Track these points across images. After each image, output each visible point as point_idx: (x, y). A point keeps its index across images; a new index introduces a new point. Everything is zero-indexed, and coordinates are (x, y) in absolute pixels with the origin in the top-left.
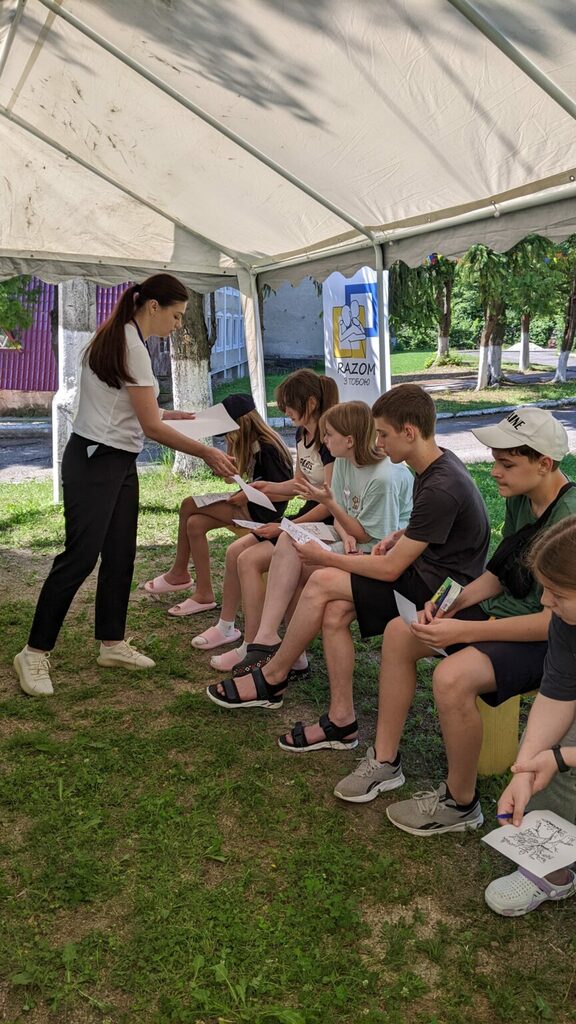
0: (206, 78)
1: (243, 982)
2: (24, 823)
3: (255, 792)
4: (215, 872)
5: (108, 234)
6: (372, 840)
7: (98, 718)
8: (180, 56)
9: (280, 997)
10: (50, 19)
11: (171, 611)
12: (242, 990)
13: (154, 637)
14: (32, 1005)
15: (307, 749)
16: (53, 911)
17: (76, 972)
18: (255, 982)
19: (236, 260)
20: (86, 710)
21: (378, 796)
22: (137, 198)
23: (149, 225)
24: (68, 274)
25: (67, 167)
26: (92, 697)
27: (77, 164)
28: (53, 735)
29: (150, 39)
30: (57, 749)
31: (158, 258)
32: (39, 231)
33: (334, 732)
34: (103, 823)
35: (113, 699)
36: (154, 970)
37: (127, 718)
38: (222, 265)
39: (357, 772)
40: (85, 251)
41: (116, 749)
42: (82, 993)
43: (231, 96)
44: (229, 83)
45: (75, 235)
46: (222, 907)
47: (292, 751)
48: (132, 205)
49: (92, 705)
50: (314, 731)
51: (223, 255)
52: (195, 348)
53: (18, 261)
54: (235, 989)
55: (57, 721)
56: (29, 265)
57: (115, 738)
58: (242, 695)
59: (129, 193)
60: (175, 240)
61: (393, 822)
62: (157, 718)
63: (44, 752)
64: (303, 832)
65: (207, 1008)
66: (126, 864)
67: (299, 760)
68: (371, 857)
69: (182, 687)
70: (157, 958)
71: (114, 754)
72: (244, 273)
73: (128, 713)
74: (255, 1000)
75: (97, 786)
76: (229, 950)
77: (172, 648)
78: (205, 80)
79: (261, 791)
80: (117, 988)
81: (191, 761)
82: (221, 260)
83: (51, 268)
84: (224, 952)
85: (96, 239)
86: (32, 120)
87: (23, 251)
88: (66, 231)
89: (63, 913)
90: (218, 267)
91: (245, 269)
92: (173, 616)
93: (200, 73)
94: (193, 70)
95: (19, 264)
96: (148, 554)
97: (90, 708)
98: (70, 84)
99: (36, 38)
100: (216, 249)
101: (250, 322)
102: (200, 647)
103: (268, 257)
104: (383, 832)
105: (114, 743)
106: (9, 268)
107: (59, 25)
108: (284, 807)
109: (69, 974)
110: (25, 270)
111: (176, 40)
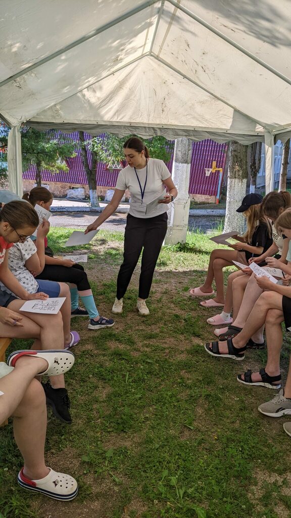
0: (248, 34)
1: (184, 489)
2: (108, 390)
3: (217, 399)
4: (187, 433)
5: (200, 115)
6: (272, 438)
7: (153, 348)
8: (235, 24)
9: (200, 501)
10: (175, 11)
11: (201, 303)
12: (182, 492)
13: (190, 314)
14: (88, 472)
15: (251, 384)
16: (109, 432)
17: (110, 462)
18: (190, 491)
19: (264, 127)
20: (149, 343)
21: (282, 416)
22: (216, 97)
23: (220, 110)
24: (179, 135)
25: (183, 82)
26: (153, 338)
27: (188, 81)
28: (132, 353)
29: (220, 16)
30: (132, 359)
31: (224, 127)
32: (167, 115)
33: (266, 378)
34: (142, 398)
35: (164, 341)
36: (145, 471)
37: (167, 351)
38: (257, 130)
39: (273, 401)
40: (188, 124)
41: (157, 364)
42: (110, 472)
43: (260, 42)
44: (259, 36)
45: (184, 116)
46: (185, 450)
47: (243, 384)
48: (213, 100)
49: (152, 342)
50: (256, 376)
51: (258, 125)
52: (241, 173)
53: (156, 129)
54: (178, 490)
55: (135, 346)
56: (161, 131)
57: (158, 359)
58: (220, 350)
59: (212, 94)
60: (233, 117)
61: (286, 431)
62: (181, 354)
63: (126, 359)
64: (237, 425)
65: (163, 496)
66: (146, 419)
67: (245, 389)
68: (269, 446)
69: (197, 341)
70: (147, 466)
71: (156, 367)
72: (269, 134)
73: (168, 348)
74: (188, 499)
75: (144, 380)
76: (182, 472)
77: (197, 321)
78: (247, 35)
79: (221, 400)
80: (127, 475)
81: (190, 378)
82: (257, 127)
83: (171, 132)
84: (180, 472)
85: (194, 118)
86: (169, 60)
87: (159, 124)
88: (180, 114)
89: (113, 434)
90: (255, 131)
91: (269, 132)
92: (202, 306)
93: (245, 32)
94: (241, 30)
95: (156, 131)
96: (199, 274)
97: (151, 343)
98: (184, 41)
99: (169, 20)
100: (255, 122)
101: (269, 160)
102: (211, 323)
103: (280, 126)
104: (280, 435)
105: (157, 361)
106: (152, 132)
107: (179, 13)
108: (231, 410)
109: (107, 462)
110: (159, 134)
111: (233, 16)
